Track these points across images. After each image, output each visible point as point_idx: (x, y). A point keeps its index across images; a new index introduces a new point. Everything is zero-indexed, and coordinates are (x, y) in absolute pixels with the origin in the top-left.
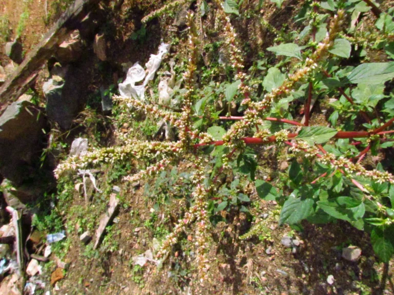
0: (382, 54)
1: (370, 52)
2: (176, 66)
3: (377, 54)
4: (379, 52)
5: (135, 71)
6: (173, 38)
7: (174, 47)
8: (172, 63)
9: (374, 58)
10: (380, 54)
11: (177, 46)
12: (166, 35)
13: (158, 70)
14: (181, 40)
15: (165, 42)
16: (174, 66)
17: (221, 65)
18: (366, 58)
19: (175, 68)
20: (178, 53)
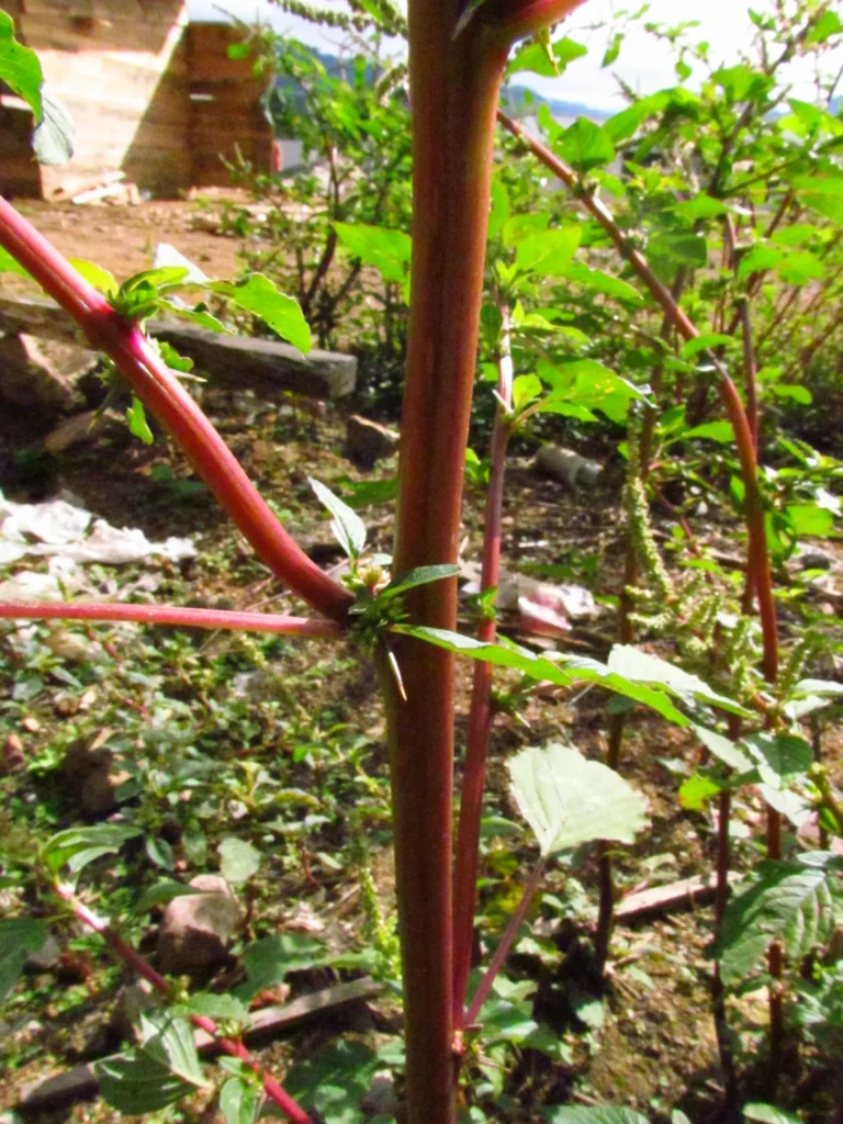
0: (643, 1071)
1: (615, 1031)
2: (149, 596)
3: (629, 1059)
4: (638, 1057)
5: (64, 518)
6: (221, 553)
7: (199, 569)
8: (150, 582)
9: (611, 1064)
10: (636, 1067)
11: (207, 575)
12: (218, 539)
13: (105, 565)
14: (229, 576)
15: (199, 546)
16: (142, 589)
17: (233, 685)
18: (589, 1038)
19: (138, 593)
20: (189, 585)
